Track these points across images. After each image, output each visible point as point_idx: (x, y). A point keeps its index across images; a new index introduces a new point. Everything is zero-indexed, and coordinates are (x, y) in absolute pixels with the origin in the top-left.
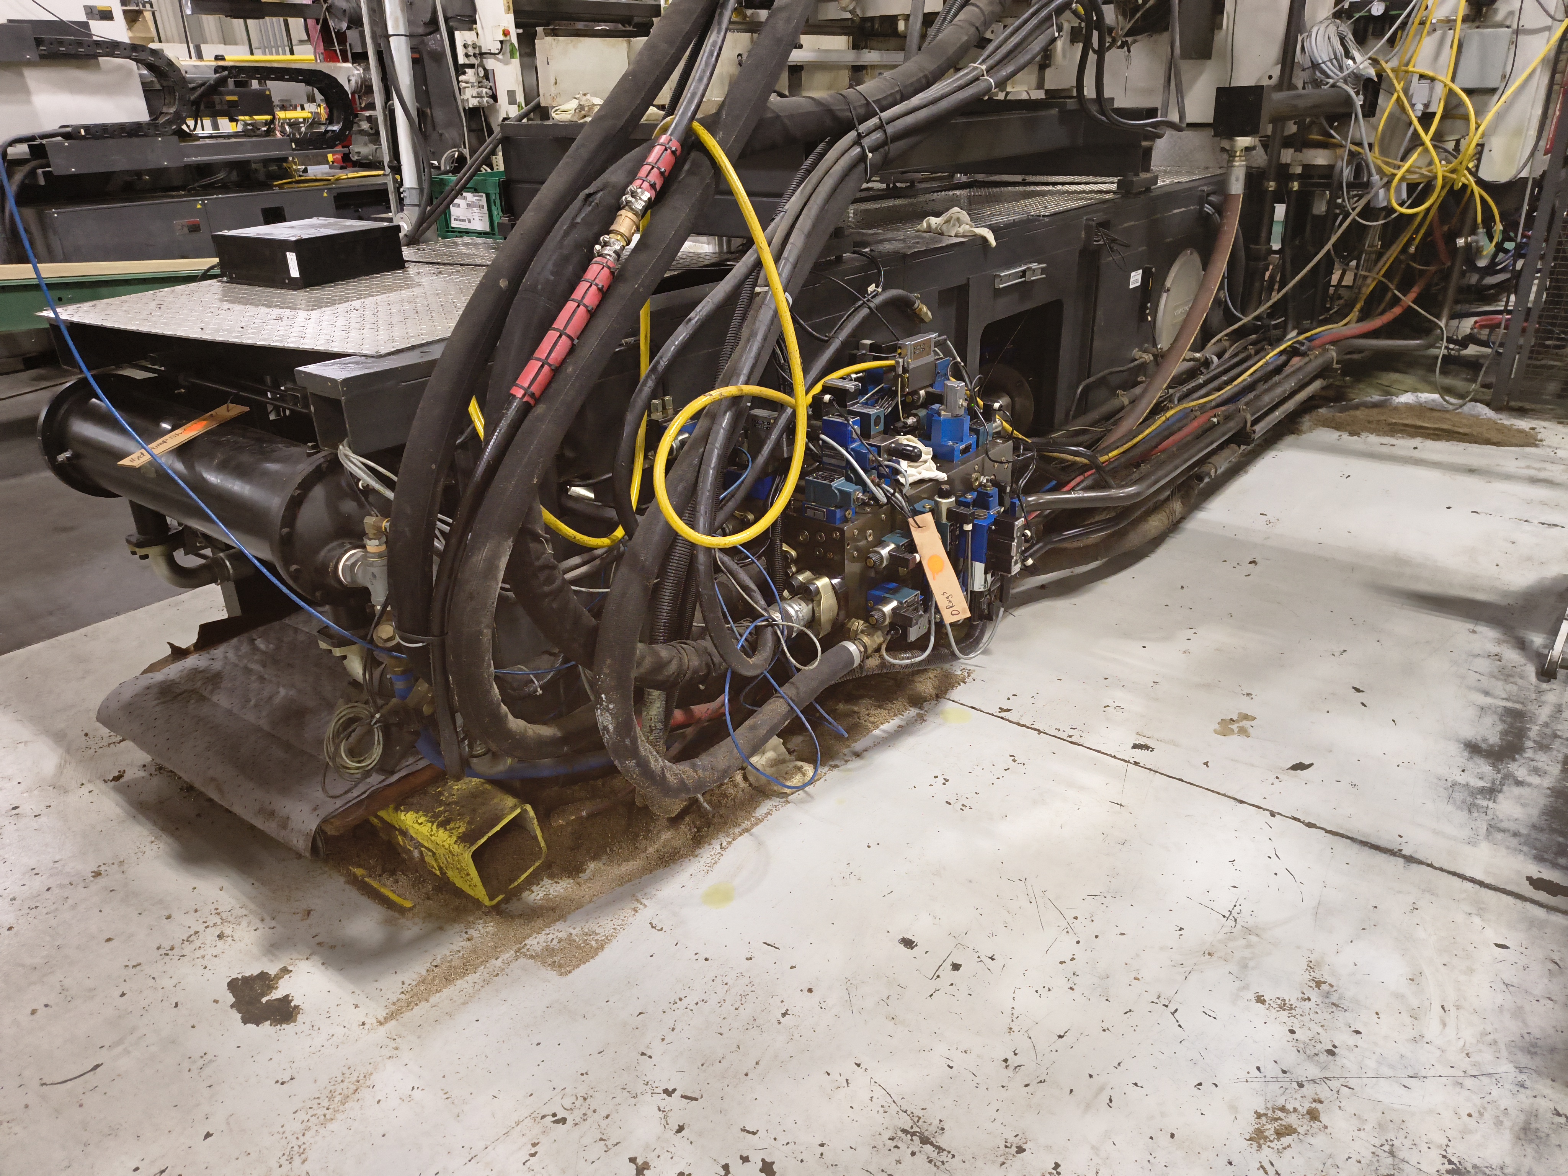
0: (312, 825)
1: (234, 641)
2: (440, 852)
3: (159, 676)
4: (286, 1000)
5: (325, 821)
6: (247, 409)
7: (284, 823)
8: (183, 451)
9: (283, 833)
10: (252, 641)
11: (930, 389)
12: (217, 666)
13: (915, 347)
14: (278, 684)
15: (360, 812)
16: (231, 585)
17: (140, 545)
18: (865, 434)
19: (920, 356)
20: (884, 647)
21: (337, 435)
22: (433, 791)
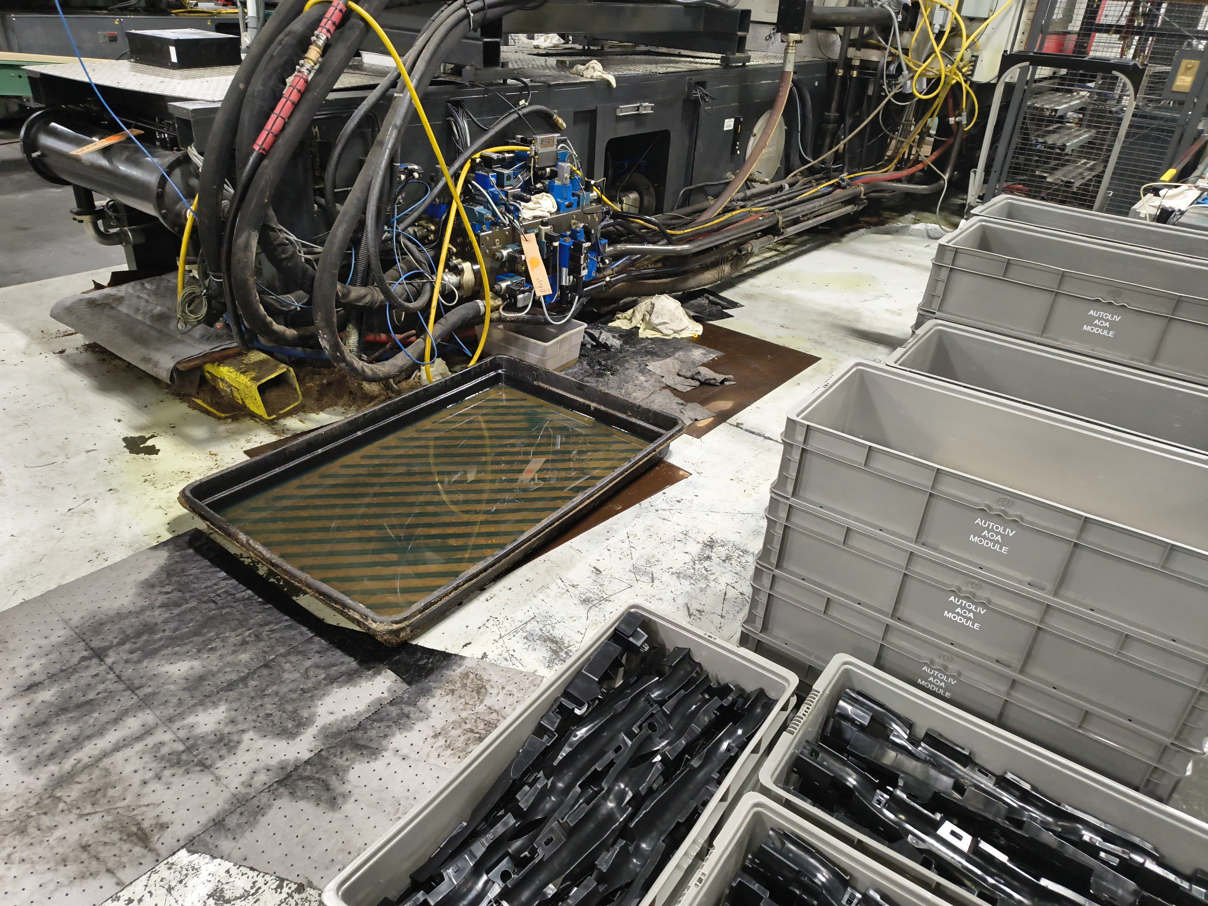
0: (171, 365)
1: (132, 283)
2: (241, 388)
3: (87, 296)
4: (154, 446)
5: (178, 363)
6: (142, 132)
7: (156, 365)
8: (105, 151)
9: (155, 370)
10: (143, 284)
11: (554, 168)
12: (122, 294)
13: (542, 140)
14: (157, 305)
15: (197, 362)
16: (130, 247)
17: (78, 214)
18: (500, 184)
19: (546, 146)
20: (501, 307)
21: (188, 142)
22: (240, 358)
